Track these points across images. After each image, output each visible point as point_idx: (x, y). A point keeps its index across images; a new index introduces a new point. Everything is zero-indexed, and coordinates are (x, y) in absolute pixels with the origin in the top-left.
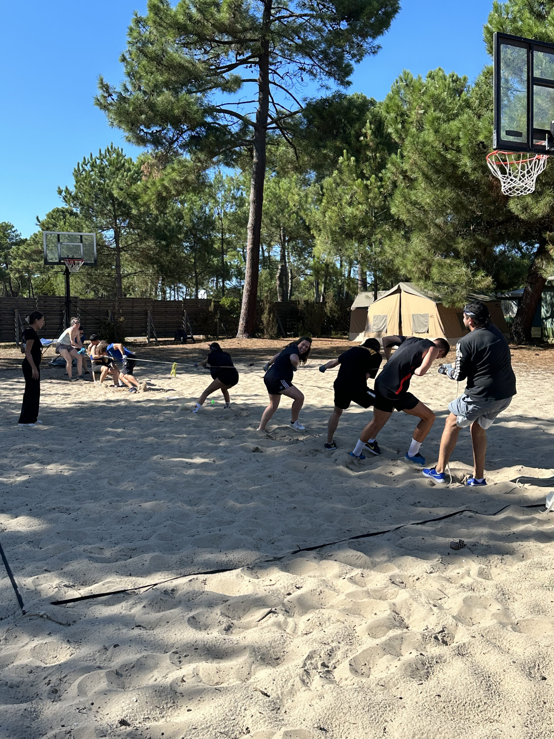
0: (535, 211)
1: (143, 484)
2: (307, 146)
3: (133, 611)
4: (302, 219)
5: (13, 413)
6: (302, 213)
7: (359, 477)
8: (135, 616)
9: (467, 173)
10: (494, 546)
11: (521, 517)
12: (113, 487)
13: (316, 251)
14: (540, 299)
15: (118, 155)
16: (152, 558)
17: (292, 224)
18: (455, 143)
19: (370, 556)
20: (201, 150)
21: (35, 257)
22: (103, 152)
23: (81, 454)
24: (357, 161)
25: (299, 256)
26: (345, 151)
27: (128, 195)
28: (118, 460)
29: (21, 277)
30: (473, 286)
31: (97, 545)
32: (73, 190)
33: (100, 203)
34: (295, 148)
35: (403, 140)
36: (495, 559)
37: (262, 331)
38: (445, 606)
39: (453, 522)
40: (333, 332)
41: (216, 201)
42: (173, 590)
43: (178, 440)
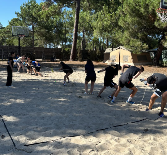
0: (163, 26)
1: (47, 107)
2: (93, 2)
3: (50, 149)
4: (90, 24)
5: (3, 82)
6: (90, 23)
7: (112, 106)
8: (50, 151)
9: (142, 13)
10: (157, 130)
11: (163, 121)
12: (38, 107)
13: (94, 35)
14: (162, 52)
15: (34, 2)
16: (54, 131)
17: (87, 26)
18: (139, 3)
19: (120, 133)
20: (61, 2)
21: (7, 33)
22: (30, 1)
23: (26, 96)
24: (108, 8)
25: (88, 36)
26: (105, 4)
27: (37, 15)
28: (38, 99)
29: (3, 39)
30: (142, 48)
31: (35, 126)
32: (20, 13)
33: (28, 17)
34: (89, 3)
35: (123, 2)
36: (158, 135)
37: (77, 59)
38: (145, 150)
39: (143, 122)
40: (98, 60)
41: (64, 18)
42: (61, 142)
43: (55, 93)
